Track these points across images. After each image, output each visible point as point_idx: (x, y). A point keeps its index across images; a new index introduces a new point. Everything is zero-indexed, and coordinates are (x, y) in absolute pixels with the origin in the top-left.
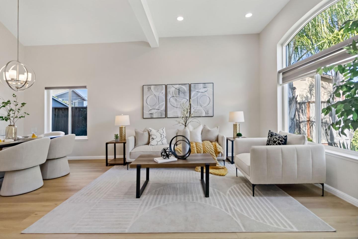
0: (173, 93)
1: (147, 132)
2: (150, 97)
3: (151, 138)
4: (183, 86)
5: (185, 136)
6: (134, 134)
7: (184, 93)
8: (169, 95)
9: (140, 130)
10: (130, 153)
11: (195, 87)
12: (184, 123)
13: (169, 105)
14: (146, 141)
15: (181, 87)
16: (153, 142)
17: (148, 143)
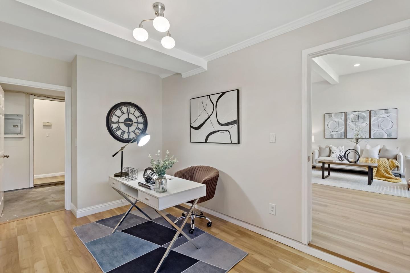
0: (352, 118)
1: (328, 148)
2: (331, 122)
3: (331, 152)
4: (362, 112)
5: (356, 150)
6: (318, 149)
7: (364, 118)
8: (349, 120)
9: (323, 146)
10: (316, 160)
11: (375, 113)
12: (356, 142)
13: (348, 128)
14: (328, 154)
15: (360, 114)
16: (332, 155)
17: (329, 156)
